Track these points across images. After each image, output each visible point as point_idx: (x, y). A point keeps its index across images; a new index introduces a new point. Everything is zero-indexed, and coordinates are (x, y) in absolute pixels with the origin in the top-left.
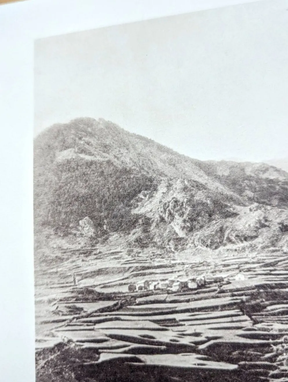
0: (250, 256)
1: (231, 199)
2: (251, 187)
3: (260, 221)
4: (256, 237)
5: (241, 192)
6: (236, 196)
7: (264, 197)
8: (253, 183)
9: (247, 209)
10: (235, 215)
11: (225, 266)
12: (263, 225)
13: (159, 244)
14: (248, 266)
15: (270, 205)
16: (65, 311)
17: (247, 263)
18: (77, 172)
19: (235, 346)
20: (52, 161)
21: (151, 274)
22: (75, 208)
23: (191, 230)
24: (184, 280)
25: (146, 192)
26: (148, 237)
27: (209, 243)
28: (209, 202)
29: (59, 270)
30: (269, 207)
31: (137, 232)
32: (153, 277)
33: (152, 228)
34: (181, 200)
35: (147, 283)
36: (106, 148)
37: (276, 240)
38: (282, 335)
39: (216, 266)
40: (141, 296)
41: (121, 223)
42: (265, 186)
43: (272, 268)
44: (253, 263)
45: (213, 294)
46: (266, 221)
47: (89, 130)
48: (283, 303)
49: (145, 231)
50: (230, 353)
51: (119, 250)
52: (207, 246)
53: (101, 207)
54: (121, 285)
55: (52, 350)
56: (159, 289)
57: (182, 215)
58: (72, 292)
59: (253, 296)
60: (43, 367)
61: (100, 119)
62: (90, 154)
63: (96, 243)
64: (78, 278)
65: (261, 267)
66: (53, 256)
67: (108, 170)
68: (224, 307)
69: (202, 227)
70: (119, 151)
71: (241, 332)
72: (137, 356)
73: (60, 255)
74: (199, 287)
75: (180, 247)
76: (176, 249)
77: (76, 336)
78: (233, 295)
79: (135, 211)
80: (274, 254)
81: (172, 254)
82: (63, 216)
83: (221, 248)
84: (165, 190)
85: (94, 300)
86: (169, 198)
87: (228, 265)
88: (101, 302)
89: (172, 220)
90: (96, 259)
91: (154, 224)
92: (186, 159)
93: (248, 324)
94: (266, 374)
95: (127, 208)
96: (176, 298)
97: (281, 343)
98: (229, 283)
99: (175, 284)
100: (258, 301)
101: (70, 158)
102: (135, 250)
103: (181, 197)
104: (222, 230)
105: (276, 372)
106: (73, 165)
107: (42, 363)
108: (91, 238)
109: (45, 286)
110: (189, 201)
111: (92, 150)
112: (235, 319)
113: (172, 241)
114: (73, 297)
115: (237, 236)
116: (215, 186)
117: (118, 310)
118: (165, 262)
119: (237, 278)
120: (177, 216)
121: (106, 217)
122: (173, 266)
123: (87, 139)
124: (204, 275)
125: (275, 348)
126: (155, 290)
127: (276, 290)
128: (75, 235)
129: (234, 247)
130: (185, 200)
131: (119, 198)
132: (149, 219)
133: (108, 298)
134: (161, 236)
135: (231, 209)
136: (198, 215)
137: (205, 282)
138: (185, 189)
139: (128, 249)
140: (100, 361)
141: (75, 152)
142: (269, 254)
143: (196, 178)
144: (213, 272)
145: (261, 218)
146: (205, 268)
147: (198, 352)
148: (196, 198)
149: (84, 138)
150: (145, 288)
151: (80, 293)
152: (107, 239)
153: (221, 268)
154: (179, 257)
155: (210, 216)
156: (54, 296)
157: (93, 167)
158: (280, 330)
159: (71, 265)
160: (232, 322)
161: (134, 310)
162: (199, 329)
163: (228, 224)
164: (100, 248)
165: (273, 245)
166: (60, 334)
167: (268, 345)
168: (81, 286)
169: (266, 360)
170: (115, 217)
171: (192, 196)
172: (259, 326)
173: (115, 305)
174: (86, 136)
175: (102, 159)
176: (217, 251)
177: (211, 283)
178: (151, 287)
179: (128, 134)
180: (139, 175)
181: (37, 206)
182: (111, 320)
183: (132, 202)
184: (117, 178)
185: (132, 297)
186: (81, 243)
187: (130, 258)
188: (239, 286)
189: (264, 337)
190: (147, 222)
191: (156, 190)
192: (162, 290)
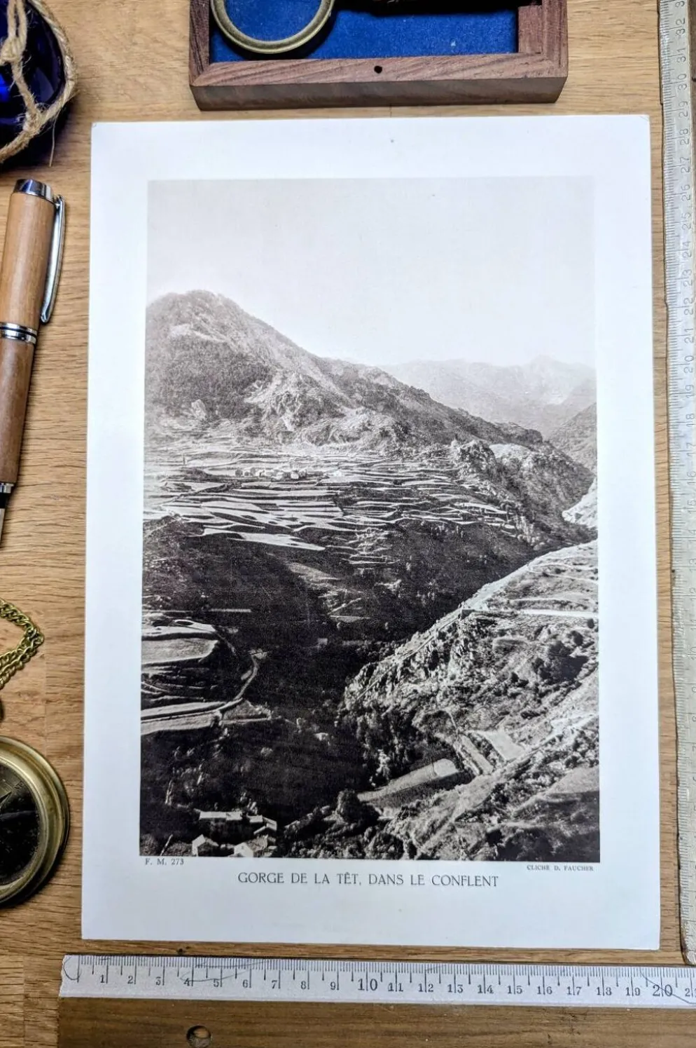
0: (350, 455)
1: (341, 400)
2: (361, 390)
3: (363, 425)
4: (358, 439)
5: (351, 394)
6: (346, 397)
7: (370, 402)
8: (364, 387)
9: (354, 411)
10: (342, 415)
11: (326, 462)
12: (365, 428)
13: (268, 435)
14: (346, 464)
15: (376, 410)
16: (173, 487)
17: (346, 461)
18: (192, 351)
19: (325, 532)
20: (166, 336)
21: (258, 462)
22: (187, 389)
23: (300, 425)
24: (288, 470)
25: (260, 382)
26: (257, 427)
27: (314, 439)
28: (320, 400)
29: (169, 448)
30: (374, 412)
31: (248, 422)
32: (259, 465)
33: (263, 419)
34: (294, 395)
35: (253, 470)
36: (224, 329)
37: (376, 444)
38: (366, 526)
39: (318, 461)
40: (246, 482)
41: (233, 410)
42: (374, 391)
43: (367, 469)
44: (352, 462)
45: (311, 486)
46: (369, 425)
47: (207, 305)
48: (371, 500)
49: (256, 421)
50: (319, 537)
51: (229, 436)
52: (313, 442)
53: (214, 391)
54: (229, 469)
55: (159, 522)
56: (264, 476)
57: (293, 409)
58: (182, 471)
59: (347, 492)
60: (150, 536)
61: (220, 295)
62: (207, 333)
63: (208, 427)
64: (187, 458)
65: (358, 466)
66: (164, 434)
67: (224, 353)
68: (320, 498)
69: (310, 423)
70: (237, 334)
71: (332, 521)
72: (239, 533)
73: (170, 434)
74: (300, 478)
75: (287, 440)
76: (284, 442)
77: (182, 512)
78: (329, 489)
79: (248, 400)
80: (372, 456)
81: (279, 446)
82: (175, 396)
83: (325, 446)
84: (279, 382)
85: (202, 481)
86: (282, 392)
87: (329, 462)
88: (208, 483)
89: (283, 413)
90: (207, 442)
91: (265, 416)
92: (304, 353)
93: (339, 515)
94: (347, 557)
95: (241, 396)
96: (279, 486)
97: (364, 533)
98: (327, 477)
99: (279, 473)
100: (351, 496)
101: (185, 334)
102: (245, 438)
103: (294, 392)
104: (328, 429)
105: (355, 556)
106: (188, 342)
107: (149, 532)
108: (203, 422)
109: (154, 463)
110: (302, 396)
111: (209, 329)
112: (328, 509)
113: (280, 434)
114: (181, 476)
115: (341, 436)
116: (328, 385)
117: (224, 491)
118: (273, 453)
119: (335, 474)
120: (288, 411)
121: (219, 403)
122: (279, 457)
123: (204, 315)
124: (307, 468)
125: (358, 536)
126: (260, 476)
127: (368, 488)
128: (186, 416)
129: (337, 446)
130: (298, 395)
131: (233, 384)
132: (261, 410)
133: (216, 479)
134: (271, 428)
135: (340, 410)
136: (308, 411)
137: (306, 474)
138: (299, 383)
139: (238, 436)
140: (204, 534)
141: (190, 329)
142: (367, 456)
143: (310, 374)
144: (314, 467)
145: (365, 422)
146: (308, 462)
147: (293, 534)
148: (309, 395)
149: (200, 314)
150: (251, 474)
151: (189, 472)
152: (218, 424)
153: (323, 464)
154: (285, 450)
155: (319, 414)
156: (163, 473)
157: (209, 347)
158: (365, 522)
159: (180, 446)
160: (325, 511)
161: (239, 493)
162: (295, 515)
163: (334, 424)
164: (210, 432)
165: (372, 448)
166: (167, 509)
167: (353, 534)
168: (191, 466)
169: (350, 545)
170: (228, 403)
171: (305, 392)
172: (348, 517)
173: (222, 487)
174: (203, 312)
175: (218, 341)
176: (321, 447)
177: (311, 476)
178: (257, 474)
179: (247, 316)
180: (255, 363)
181: (149, 381)
182: (217, 500)
183: (245, 390)
184: (232, 364)
185: (238, 481)
186: (193, 425)
187: (239, 445)
188: (335, 481)
189: (351, 526)
190: (259, 413)
191: (270, 381)
192: (267, 477)
